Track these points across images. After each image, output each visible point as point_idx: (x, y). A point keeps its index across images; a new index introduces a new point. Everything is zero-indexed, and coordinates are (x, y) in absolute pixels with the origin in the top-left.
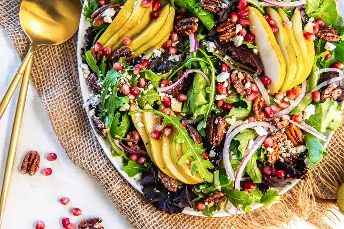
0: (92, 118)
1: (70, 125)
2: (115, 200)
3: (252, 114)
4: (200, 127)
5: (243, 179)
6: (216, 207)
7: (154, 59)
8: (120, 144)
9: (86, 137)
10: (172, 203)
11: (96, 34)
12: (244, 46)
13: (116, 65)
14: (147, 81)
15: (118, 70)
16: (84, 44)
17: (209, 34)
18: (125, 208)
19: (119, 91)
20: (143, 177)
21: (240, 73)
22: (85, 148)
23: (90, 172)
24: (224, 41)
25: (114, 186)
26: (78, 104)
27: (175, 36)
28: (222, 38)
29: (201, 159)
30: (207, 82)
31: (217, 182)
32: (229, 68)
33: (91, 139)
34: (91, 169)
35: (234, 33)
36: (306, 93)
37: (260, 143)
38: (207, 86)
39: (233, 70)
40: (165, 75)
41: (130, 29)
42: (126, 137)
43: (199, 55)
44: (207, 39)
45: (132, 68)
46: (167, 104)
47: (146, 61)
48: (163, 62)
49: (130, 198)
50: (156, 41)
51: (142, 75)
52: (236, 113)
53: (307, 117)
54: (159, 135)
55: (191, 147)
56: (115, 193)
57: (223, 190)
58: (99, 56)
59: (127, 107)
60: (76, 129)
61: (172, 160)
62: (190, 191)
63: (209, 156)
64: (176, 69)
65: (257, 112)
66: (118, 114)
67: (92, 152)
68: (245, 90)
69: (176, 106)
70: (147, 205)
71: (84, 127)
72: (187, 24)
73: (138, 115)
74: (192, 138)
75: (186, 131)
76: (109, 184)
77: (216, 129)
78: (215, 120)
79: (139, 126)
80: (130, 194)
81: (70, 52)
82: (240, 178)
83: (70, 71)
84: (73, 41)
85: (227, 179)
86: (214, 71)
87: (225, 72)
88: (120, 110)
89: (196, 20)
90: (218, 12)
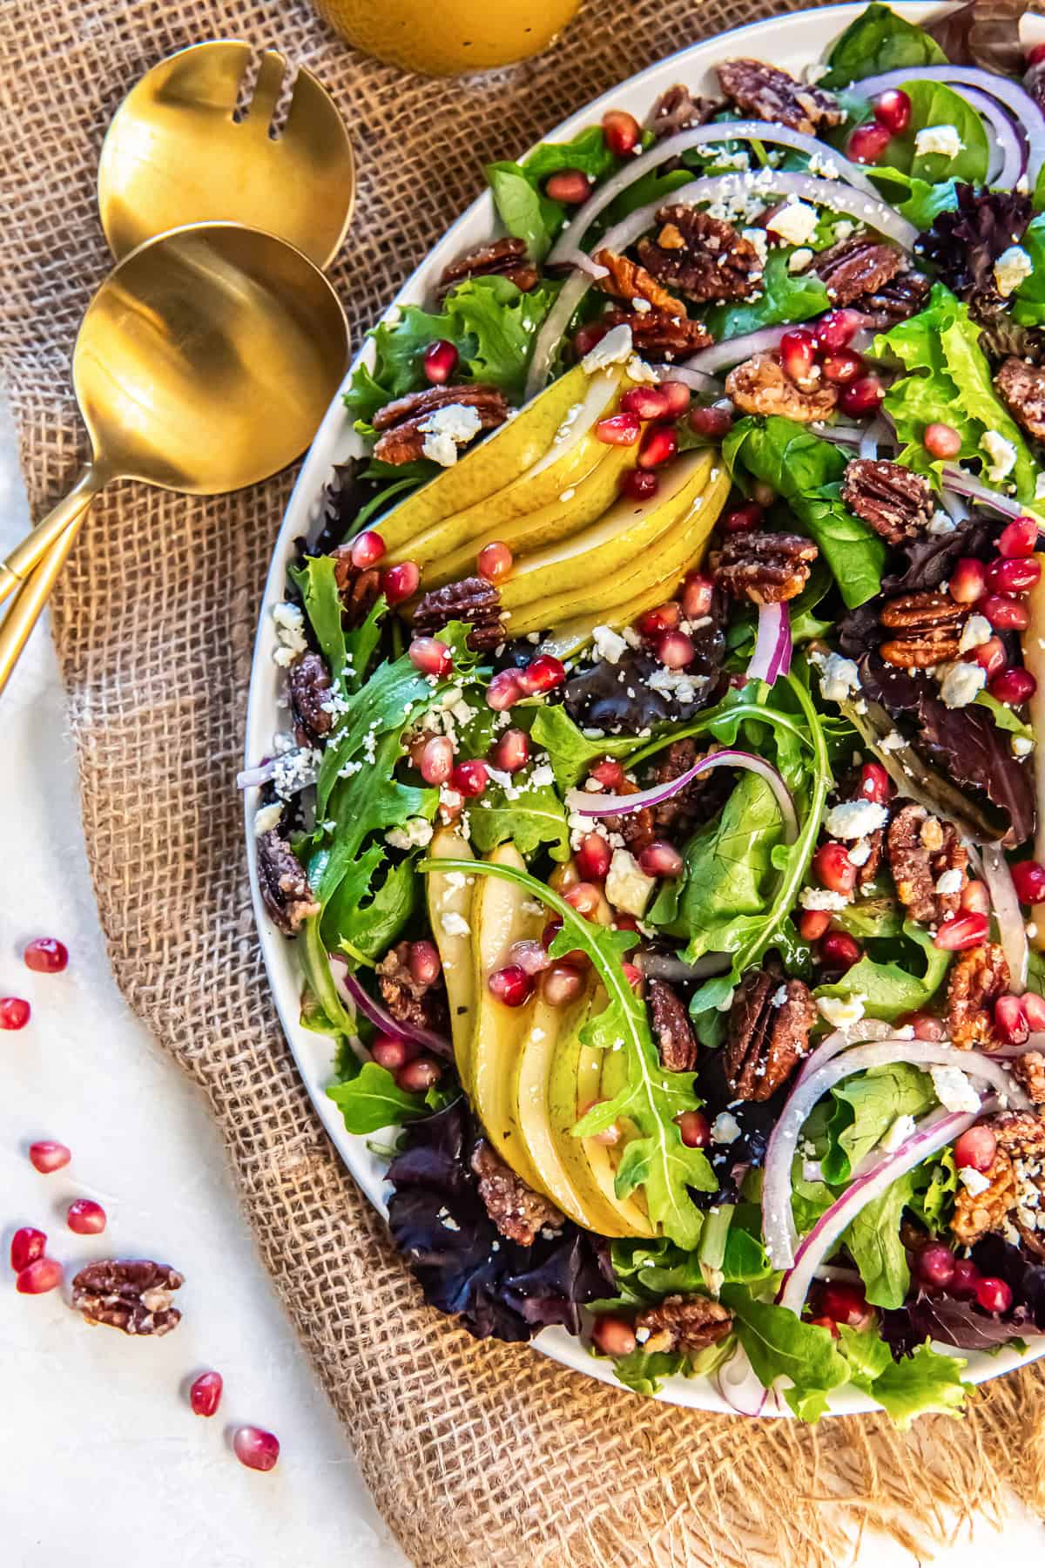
0: (263, 843)
1: (162, 844)
2: (260, 1210)
3: (936, 1006)
4: (702, 1003)
5: (825, 1273)
6: (678, 1360)
7: (586, 664)
8: (348, 982)
9: (212, 910)
10: (498, 1288)
11: (376, 492)
12: (979, 712)
13: (424, 648)
14: (532, 749)
15: (424, 670)
16: (313, 523)
17: (847, 625)
18: (297, 1257)
19: (404, 760)
20: (405, 1145)
21: (933, 821)
22: (195, 956)
23: (191, 1066)
24: (901, 670)
25: (272, 1150)
26: (215, 766)
27: (702, 595)
28: (897, 656)
29: (671, 1138)
30: (784, 824)
31: (713, 1256)
32: (892, 786)
33: (231, 924)
34: (198, 1053)
35: (951, 645)
37: (937, 1139)
38: (781, 837)
39: (905, 802)
40: (616, 746)
41: (522, 513)
42: (380, 957)
43: (783, 699)
44: (831, 641)
45: (487, 679)
46: (591, 871)
47: (555, 664)
48: (624, 687)
49: (327, 1221)
50: (616, 591)
51: (522, 718)
52: (871, 986)
54: (522, 990)
55: (646, 1077)
56: (271, 1184)
57: (730, 1296)
58: (360, 588)
59: (420, 834)
60: (183, 865)
61: (551, 1109)
62: (588, 1259)
63: (707, 1136)
64: (669, 731)
65: (962, 1004)
66: (376, 853)
67: (221, 984)
68: (936, 899)
69: (629, 885)
70: (391, 1271)
71: (217, 866)
72: (764, 556)
73: (458, 880)
74: (656, 1038)
75: (641, 1003)
76: (255, 1138)
77: (771, 1029)
78: (773, 991)
79: (449, 926)
80: (332, 1205)
81: (241, 538)
82: (812, 1265)
83: (220, 617)
84: (268, 498)
85: (756, 1254)
86: (824, 782)
87: (872, 799)
88: (391, 838)
89: (809, 553)
90: (908, 542)
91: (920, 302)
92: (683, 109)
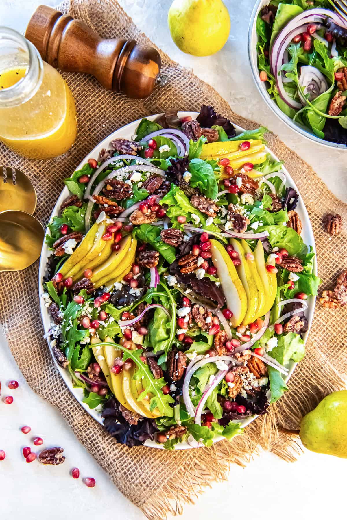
0: (53, 349)
1: (32, 354)
2: (75, 432)
3: (213, 348)
4: (160, 362)
5: (204, 412)
6: (178, 439)
7: (115, 291)
8: (81, 376)
9: (48, 365)
10: (133, 435)
11: (59, 261)
12: (206, 279)
13: (76, 298)
14: (107, 314)
15: (78, 303)
16: (46, 272)
17: (171, 267)
18: (86, 440)
19: (79, 324)
20: (104, 407)
21: (201, 307)
22: (46, 377)
23: (51, 403)
24: (186, 274)
25: (75, 417)
26: (39, 332)
27: (137, 269)
28: (184, 271)
29: (161, 394)
30: (168, 317)
31: (178, 417)
32: (190, 301)
33: (53, 367)
34: (52, 400)
35: (195, 266)
36: (269, 325)
37: (220, 378)
38: (168, 321)
39: (195, 304)
40: (126, 309)
41: (91, 261)
42: (86, 369)
43: (160, 289)
44: (168, 272)
45: (93, 301)
46: (128, 338)
47: (107, 294)
48: (124, 295)
49: (91, 430)
50: (117, 273)
51: (103, 308)
52: (196, 347)
53: (270, 349)
54: (119, 370)
55: (152, 382)
56: (76, 425)
57: (183, 425)
58: (60, 287)
59: (87, 340)
60: (38, 357)
61: (133, 395)
62: (150, 424)
63: (169, 391)
64: (137, 302)
65: (218, 347)
66: (79, 347)
67: (54, 382)
68: (207, 324)
69: (137, 338)
70: (108, 437)
71: (46, 355)
72: (148, 258)
73: (99, 348)
74: (152, 373)
75: (146, 365)
76: (70, 416)
77: (177, 364)
78: (175, 356)
79: (100, 359)
80: (92, 426)
81: (32, 278)
82: (201, 411)
83: (32, 297)
84: (36, 267)
85: (187, 415)
86: (174, 305)
87: (186, 306)
88: (81, 343)
89: (157, 255)
90: (179, 246)
91: (169, 188)
92: (106, 155)
